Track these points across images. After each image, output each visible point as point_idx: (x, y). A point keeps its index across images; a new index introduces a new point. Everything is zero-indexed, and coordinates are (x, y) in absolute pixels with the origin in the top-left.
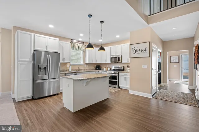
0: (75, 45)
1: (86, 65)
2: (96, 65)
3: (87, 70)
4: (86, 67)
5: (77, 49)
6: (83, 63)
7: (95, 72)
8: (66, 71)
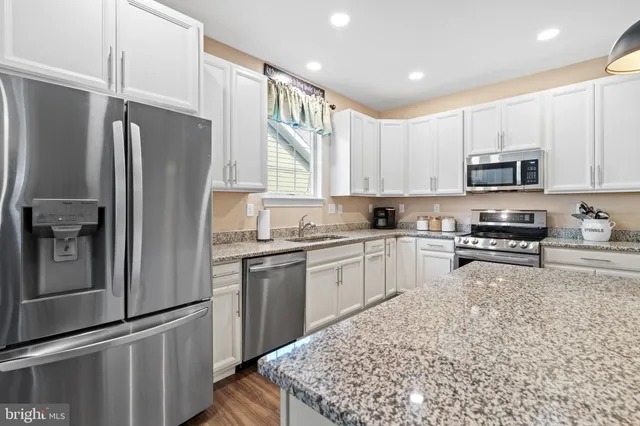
0: (286, 97)
1: (332, 208)
2: (371, 208)
3: (336, 228)
4: (334, 216)
5: (297, 118)
6: (320, 197)
7: (382, 241)
8: (242, 237)
